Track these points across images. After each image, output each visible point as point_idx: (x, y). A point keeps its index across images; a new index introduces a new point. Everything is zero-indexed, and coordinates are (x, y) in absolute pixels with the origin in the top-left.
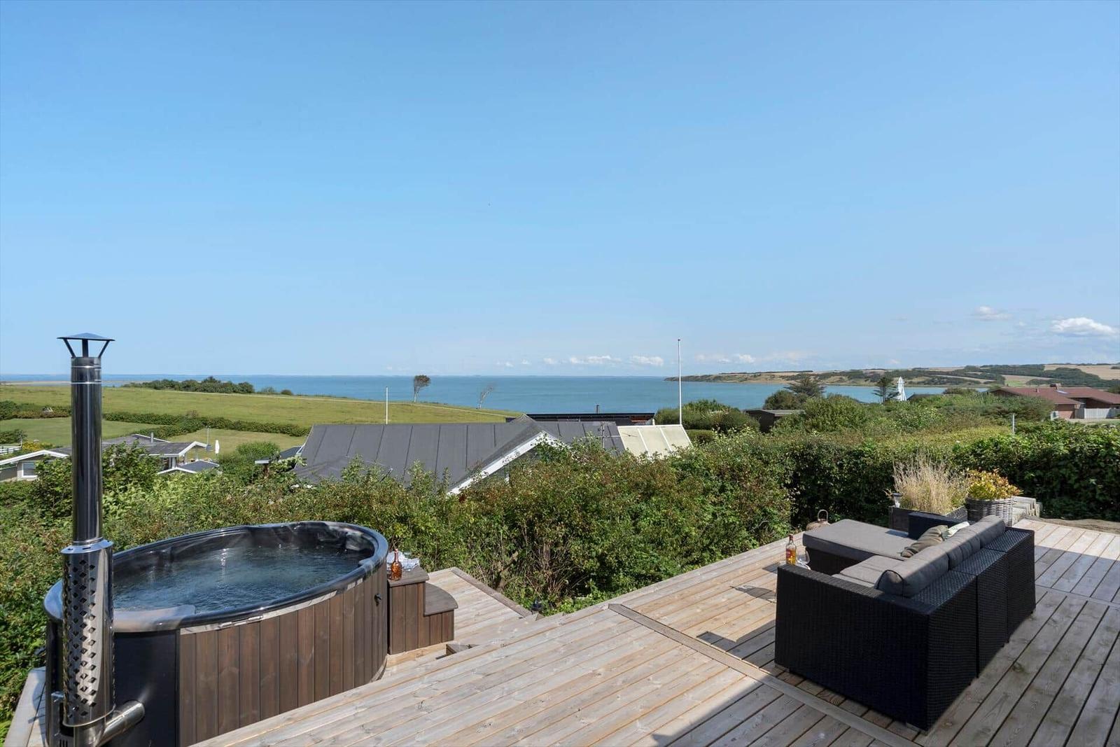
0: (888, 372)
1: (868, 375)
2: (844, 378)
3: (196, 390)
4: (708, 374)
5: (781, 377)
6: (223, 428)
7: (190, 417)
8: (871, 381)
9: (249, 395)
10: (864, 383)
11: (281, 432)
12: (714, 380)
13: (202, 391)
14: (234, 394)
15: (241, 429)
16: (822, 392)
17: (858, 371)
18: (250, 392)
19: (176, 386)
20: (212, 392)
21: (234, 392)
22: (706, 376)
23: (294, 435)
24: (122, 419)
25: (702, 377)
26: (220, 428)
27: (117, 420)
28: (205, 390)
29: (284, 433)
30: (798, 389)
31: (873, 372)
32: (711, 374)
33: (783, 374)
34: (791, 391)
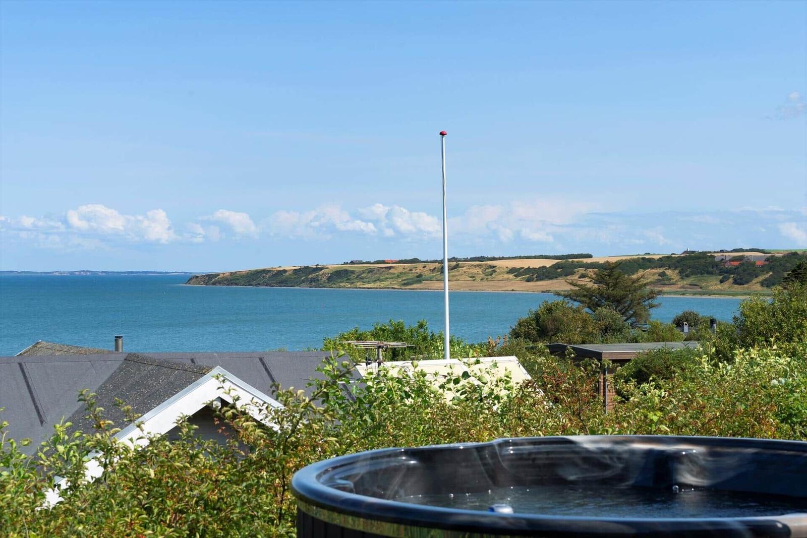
0: (772, 257)
1: (728, 266)
2: (669, 272)
4: (312, 264)
5: (512, 271)
8: (736, 282)
10: (720, 287)
12: (329, 279)
16: (651, 306)
17: (703, 255)
22: (306, 270)
25: (296, 272)
30: (591, 300)
31: (740, 258)
32: (321, 264)
33: (518, 264)
34: (576, 305)
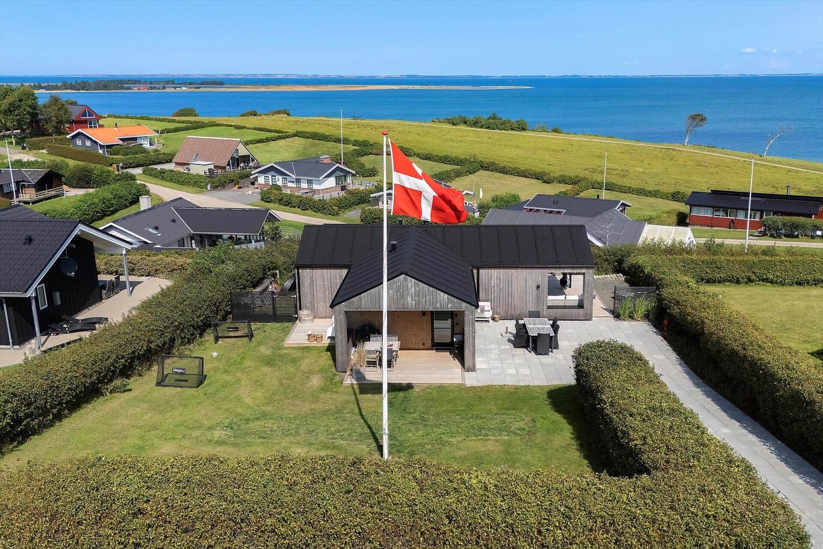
3: (482, 127)
6: (494, 171)
7: (472, 160)
9: (523, 133)
11: (536, 178)
13: (486, 128)
14: (511, 132)
15: (506, 173)
18: (524, 130)
19: (468, 123)
20: (494, 129)
21: (512, 129)
23: (545, 182)
24: (429, 159)
26: (492, 171)
27: (426, 159)
28: (488, 128)
29: (538, 179)
